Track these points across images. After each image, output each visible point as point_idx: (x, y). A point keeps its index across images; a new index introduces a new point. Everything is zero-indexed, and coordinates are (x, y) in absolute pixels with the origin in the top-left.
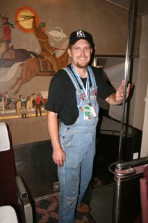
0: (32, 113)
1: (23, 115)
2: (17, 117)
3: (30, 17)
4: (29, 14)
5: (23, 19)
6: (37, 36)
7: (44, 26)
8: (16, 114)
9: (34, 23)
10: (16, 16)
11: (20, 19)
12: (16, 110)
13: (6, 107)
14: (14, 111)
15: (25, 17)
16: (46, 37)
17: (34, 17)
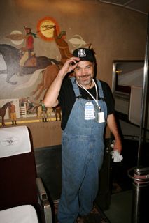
0: (52, 117)
1: (43, 119)
2: (38, 121)
3: (51, 27)
4: (51, 23)
5: (45, 29)
6: (58, 44)
7: (65, 34)
8: (37, 118)
9: (55, 32)
10: (38, 26)
11: (41, 29)
12: (37, 114)
13: (27, 111)
14: (35, 115)
15: (47, 27)
16: (66, 44)
17: (55, 27)
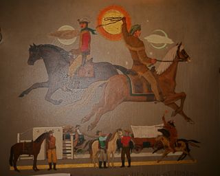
1: (100, 163)
2: (91, 165)
3: (119, 19)
4: (119, 14)
5: (109, 22)
7: (139, 28)
8: (90, 161)
10: (99, 19)
11: (103, 22)
12: (91, 153)
14: (87, 156)
15: (112, 19)
17: (124, 19)
